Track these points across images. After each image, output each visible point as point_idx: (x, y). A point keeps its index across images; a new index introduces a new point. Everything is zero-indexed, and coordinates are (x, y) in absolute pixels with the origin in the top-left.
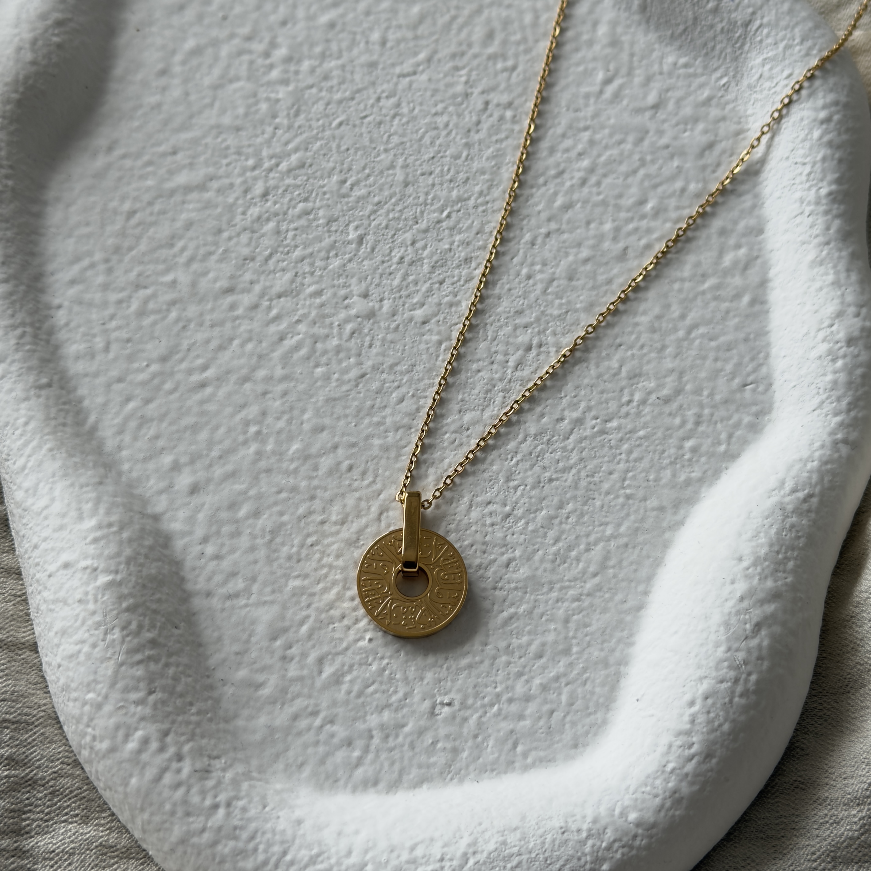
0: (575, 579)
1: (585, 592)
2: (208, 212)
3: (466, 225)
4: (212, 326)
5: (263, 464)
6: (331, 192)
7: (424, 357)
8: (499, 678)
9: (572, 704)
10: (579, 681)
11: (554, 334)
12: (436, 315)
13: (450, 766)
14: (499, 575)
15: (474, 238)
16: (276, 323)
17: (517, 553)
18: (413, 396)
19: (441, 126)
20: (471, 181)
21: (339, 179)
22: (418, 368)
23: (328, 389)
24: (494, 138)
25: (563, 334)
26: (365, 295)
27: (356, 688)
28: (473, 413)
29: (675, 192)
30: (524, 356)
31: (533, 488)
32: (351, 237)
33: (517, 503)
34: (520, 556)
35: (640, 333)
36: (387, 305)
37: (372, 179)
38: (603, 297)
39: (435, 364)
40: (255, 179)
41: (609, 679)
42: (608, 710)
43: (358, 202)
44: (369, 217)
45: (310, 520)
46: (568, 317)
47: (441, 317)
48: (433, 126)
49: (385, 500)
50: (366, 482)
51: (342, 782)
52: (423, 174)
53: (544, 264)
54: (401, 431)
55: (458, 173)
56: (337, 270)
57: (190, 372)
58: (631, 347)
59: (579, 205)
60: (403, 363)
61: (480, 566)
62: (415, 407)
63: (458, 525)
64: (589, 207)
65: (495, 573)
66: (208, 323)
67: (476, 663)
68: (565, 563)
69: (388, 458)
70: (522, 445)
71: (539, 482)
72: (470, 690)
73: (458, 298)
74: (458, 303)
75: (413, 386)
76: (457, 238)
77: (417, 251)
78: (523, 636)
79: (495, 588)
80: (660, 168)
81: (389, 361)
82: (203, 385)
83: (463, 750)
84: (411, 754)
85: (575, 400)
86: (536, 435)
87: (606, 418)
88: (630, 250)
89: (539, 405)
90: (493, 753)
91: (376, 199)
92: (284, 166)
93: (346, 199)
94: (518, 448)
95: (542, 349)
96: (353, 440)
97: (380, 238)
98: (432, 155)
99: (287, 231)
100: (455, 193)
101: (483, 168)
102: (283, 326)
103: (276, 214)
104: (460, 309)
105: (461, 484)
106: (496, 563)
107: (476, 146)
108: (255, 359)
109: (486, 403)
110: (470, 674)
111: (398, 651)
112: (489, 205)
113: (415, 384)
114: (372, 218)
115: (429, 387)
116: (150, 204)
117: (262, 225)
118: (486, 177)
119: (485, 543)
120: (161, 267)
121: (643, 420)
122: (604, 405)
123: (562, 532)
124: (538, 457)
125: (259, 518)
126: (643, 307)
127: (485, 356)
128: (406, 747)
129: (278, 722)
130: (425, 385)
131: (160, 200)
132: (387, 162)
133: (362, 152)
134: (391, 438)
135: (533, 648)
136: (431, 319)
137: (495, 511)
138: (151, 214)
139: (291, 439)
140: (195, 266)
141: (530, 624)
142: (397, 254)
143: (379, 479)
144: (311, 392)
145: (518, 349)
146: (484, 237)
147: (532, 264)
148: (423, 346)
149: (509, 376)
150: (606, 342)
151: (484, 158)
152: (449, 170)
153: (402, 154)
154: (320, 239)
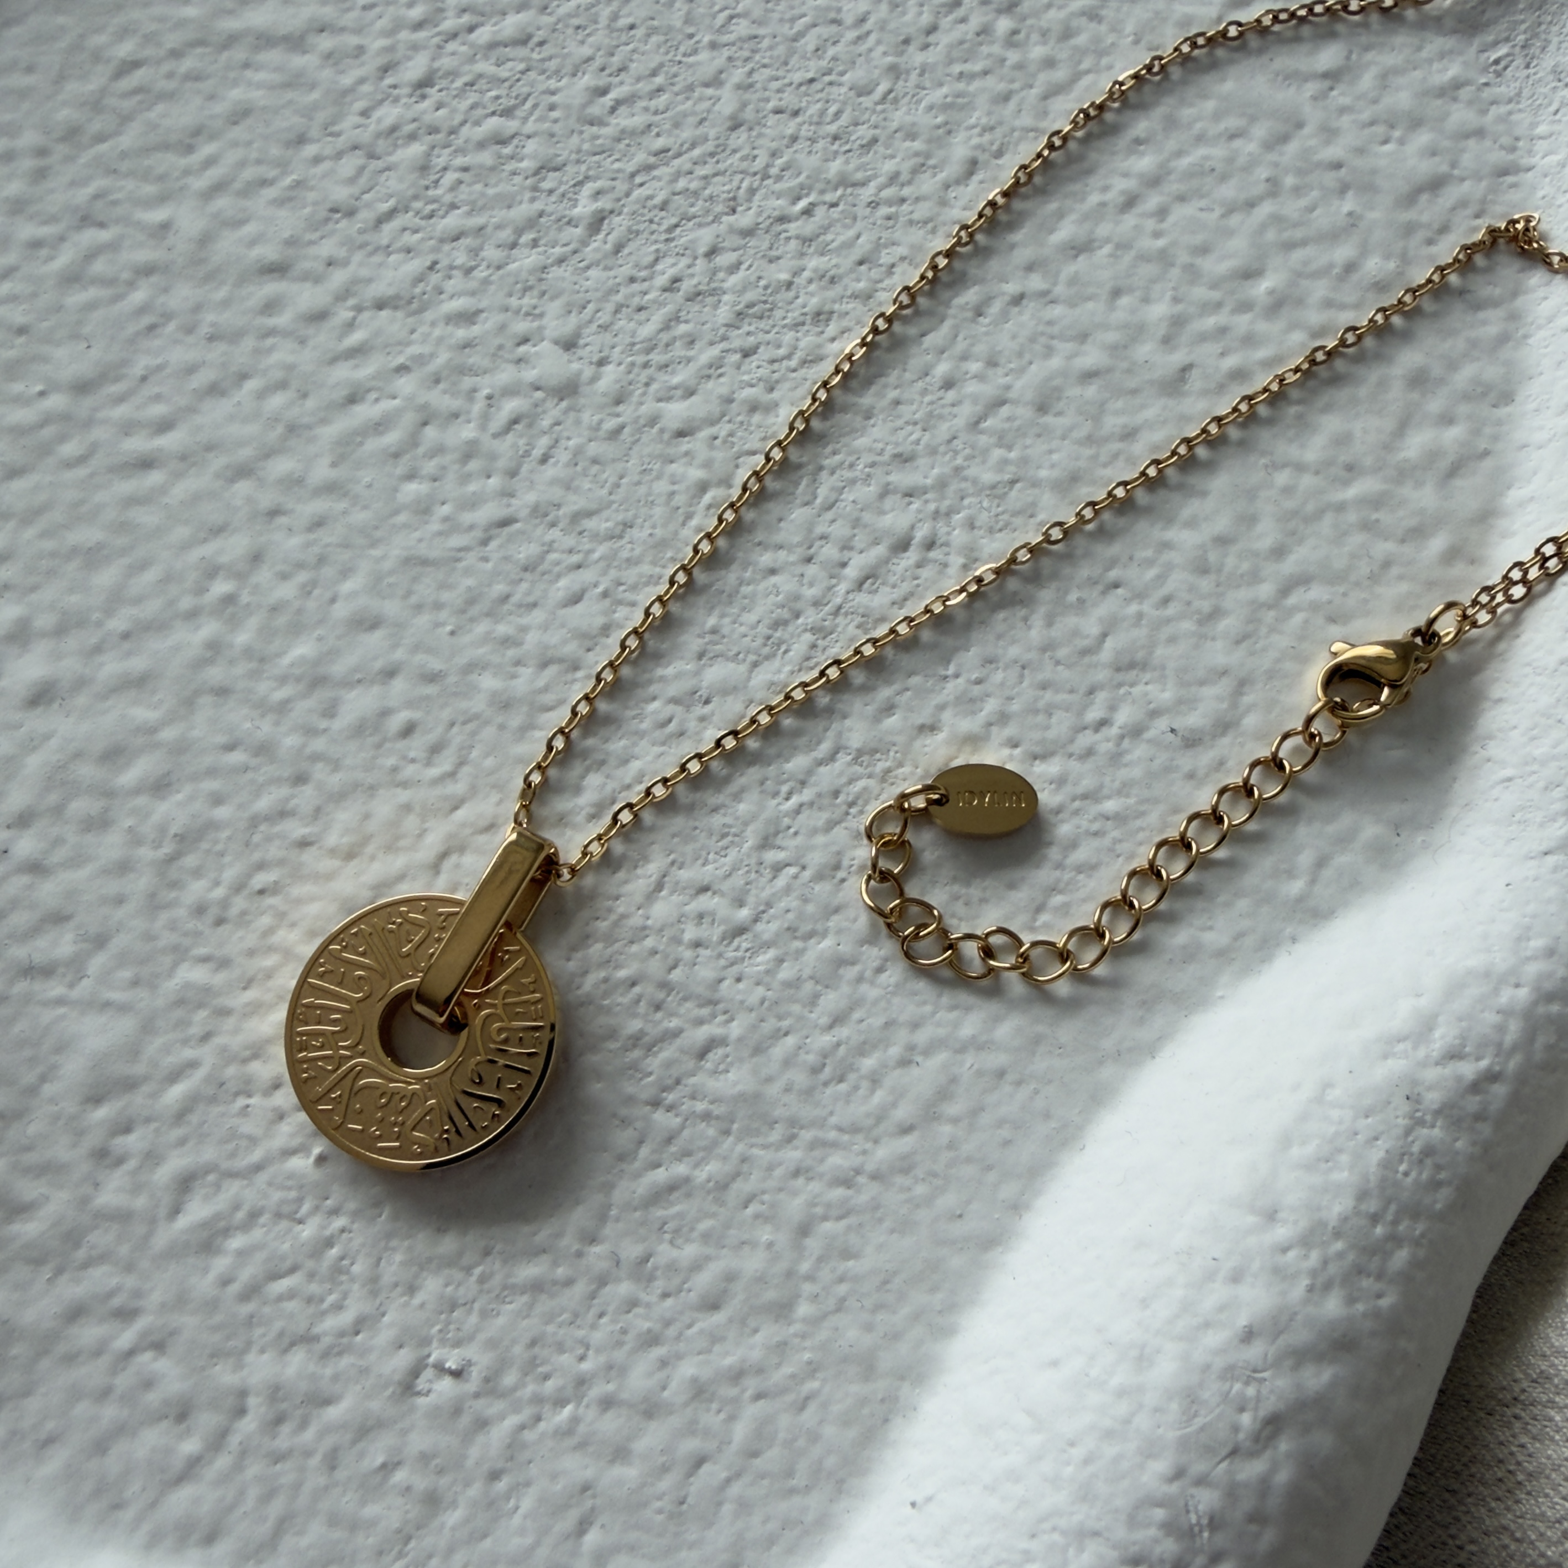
0: (855, 1129)
1: (870, 1167)
2: (290, 95)
3: (841, 238)
4: (211, 338)
5: (215, 674)
6: (568, 107)
7: (658, 511)
8: (598, 1337)
9: (755, 1454)
10: (790, 1398)
11: (971, 525)
12: (713, 422)
13: (408, 1539)
14: (675, 1072)
15: (852, 271)
16: (351, 362)
17: (735, 1029)
18: (605, 594)
19: (849, 19)
20: (879, 148)
21: (593, 83)
22: (635, 533)
23: (417, 534)
24: (957, 68)
25: (991, 531)
26: (569, 345)
27: (246, 1275)
28: (732, 665)
29: (1331, 266)
30: (887, 561)
31: (819, 877)
32: (577, 211)
33: (769, 905)
34: (740, 1040)
35: (1169, 567)
36: (610, 374)
37: (663, 99)
38: (1105, 465)
39: (676, 533)
40: (415, 47)
41: (866, 1411)
42: (840, 1491)
43: (619, 140)
44: (633, 175)
45: (277, 829)
46: (1013, 494)
47: (723, 429)
48: (832, 15)
49: (464, 825)
50: (434, 772)
51: (128, 1515)
52: (778, 111)
53: (992, 363)
54: (552, 670)
55: (856, 124)
56: (524, 275)
57: (128, 428)
58: (1140, 596)
59: (1107, 249)
60: (605, 514)
61: (636, 1040)
62: (600, 621)
63: (616, 924)
64: (1128, 258)
65: (668, 1064)
66: (204, 330)
67: (555, 1283)
68: (841, 1080)
69: (502, 727)
70: (823, 770)
71: (837, 867)
72: (518, 1350)
73: (775, 395)
74: (771, 408)
75: (613, 573)
76: (814, 263)
77: (715, 272)
78: (688, 1240)
79: (655, 1103)
80: (1311, 209)
81: (575, 503)
82: (146, 463)
83: (454, 1504)
84: (322, 1480)
85: (977, 690)
86: (860, 753)
87: (1038, 749)
88: (1195, 373)
89: (889, 683)
90: (522, 1531)
91: (660, 143)
92: (484, 34)
93: (595, 129)
94: (810, 772)
95: (932, 554)
96: (435, 664)
97: (642, 227)
98: (810, 75)
99: (445, 169)
100: (835, 167)
101: (914, 124)
102: (365, 371)
103: (433, 130)
104: (771, 420)
105: (652, 829)
106: (678, 1042)
107: (914, 76)
108: (280, 429)
109: (766, 650)
110: (531, 1306)
111: (377, 1204)
112: (905, 207)
113: (619, 568)
114: (638, 180)
115: (647, 584)
116: (176, 54)
117: (396, 146)
118: (917, 145)
119: (665, 986)
120: (150, 189)
121: (1123, 774)
122: (1040, 718)
123: (855, 1004)
124: (851, 804)
125: (163, 798)
126: (1192, 508)
127: (796, 539)
128: (315, 1461)
129: (29, 1316)
130: (641, 575)
131: (199, 50)
132: (707, 71)
133: (662, 38)
134: (526, 679)
135: (704, 1280)
136: (699, 429)
137: (713, 914)
138: (170, 75)
139: (296, 629)
140: (223, 203)
141: (714, 1215)
142: (666, 271)
143: (466, 770)
144: (378, 534)
145: (876, 542)
146: (875, 274)
147: (965, 357)
148: (662, 487)
149: (838, 600)
150: (1085, 571)
151: (923, 104)
152: (838, 115)
153: (747, 60)
154: (509, 202)
